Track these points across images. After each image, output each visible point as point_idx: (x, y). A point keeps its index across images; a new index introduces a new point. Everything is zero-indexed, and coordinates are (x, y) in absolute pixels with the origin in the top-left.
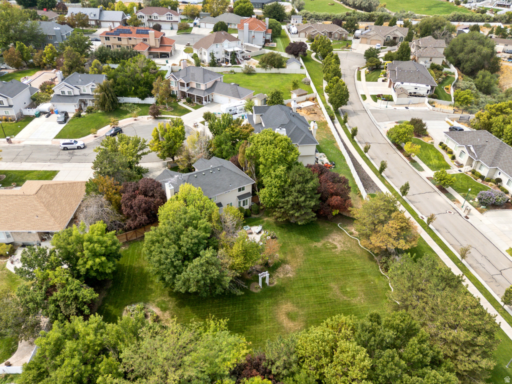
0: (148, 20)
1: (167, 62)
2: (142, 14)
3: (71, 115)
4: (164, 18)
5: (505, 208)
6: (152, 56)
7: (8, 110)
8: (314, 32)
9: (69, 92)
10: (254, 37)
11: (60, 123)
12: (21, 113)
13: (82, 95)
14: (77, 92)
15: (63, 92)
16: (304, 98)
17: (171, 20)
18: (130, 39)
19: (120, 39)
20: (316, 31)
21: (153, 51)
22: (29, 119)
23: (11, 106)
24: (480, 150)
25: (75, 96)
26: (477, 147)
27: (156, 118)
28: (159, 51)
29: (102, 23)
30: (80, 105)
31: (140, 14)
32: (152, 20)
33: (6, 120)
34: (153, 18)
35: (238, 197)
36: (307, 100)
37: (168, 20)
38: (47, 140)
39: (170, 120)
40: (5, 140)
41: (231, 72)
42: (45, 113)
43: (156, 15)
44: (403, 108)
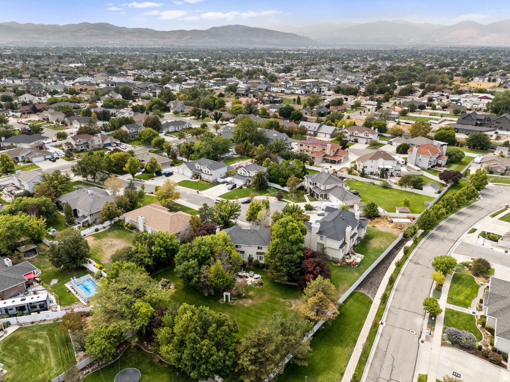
0: (350, 135)
1: (331, 167)
2: (347, 131)
3: (238, 187)
4: (362, 135)
5: (472, 354)
6: (325, 161)
7: (209, 176)
8: (495, 165)
9: (244, 174)
10: (420, 160)
11: (229, 189)
12: (216, 180)
13: (250, 177)
14: (247, 174)
15: (241, 173)
16: (406, 215)
17: (367, 137)
18: (315, 147)
19: (308, 147)
20: (498, 164)
21: (326, 158)
22: (218, 183)
23: (211, 175)
24: (496, 299)
25: (246, 176)
26: (495, 296)
27: (279, 200)
28: (331, 159)
29: (318, 134)
30: (247, 182)
31: (346, 130)
32: (353, 136)
33: (207, 182)
34: (354, 134)
35: (257, 252)
36: (408, 218)
37: (365, 137)
38: (213, 196)
39: (286, 204)
40: (196, 191)
41: (371, 183)
42: (227, 182)
43: (357, 132)
44: (503, 251)
